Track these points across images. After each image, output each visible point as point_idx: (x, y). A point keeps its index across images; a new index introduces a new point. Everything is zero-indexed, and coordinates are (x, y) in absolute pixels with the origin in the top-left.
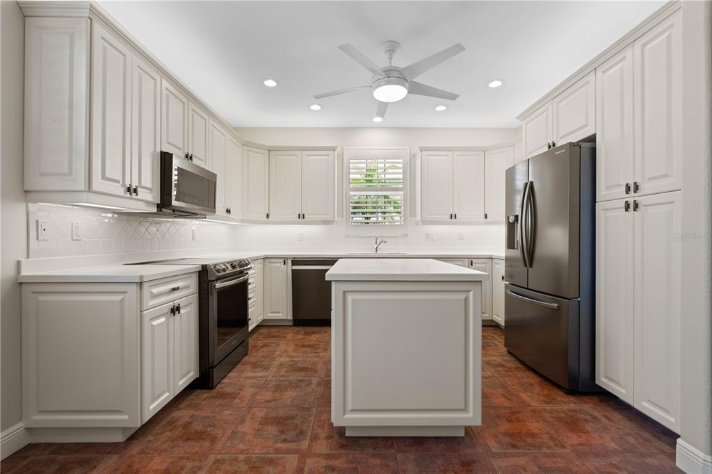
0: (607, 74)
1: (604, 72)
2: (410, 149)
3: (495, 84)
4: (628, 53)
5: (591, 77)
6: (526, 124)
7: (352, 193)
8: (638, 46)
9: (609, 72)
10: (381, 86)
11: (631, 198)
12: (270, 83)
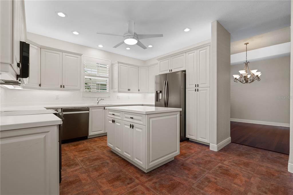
0: (190, 55)
1: (189, 54)
2: (111, 61)
3: (150, 46)
4: (196, 51)
5: (185, 54)
6: (160, 62)
7: (86, 77)
8: (198, 50)
9: (190, 54)
10: (129, 38)
11: (197, 88)
12: (61, 15)
